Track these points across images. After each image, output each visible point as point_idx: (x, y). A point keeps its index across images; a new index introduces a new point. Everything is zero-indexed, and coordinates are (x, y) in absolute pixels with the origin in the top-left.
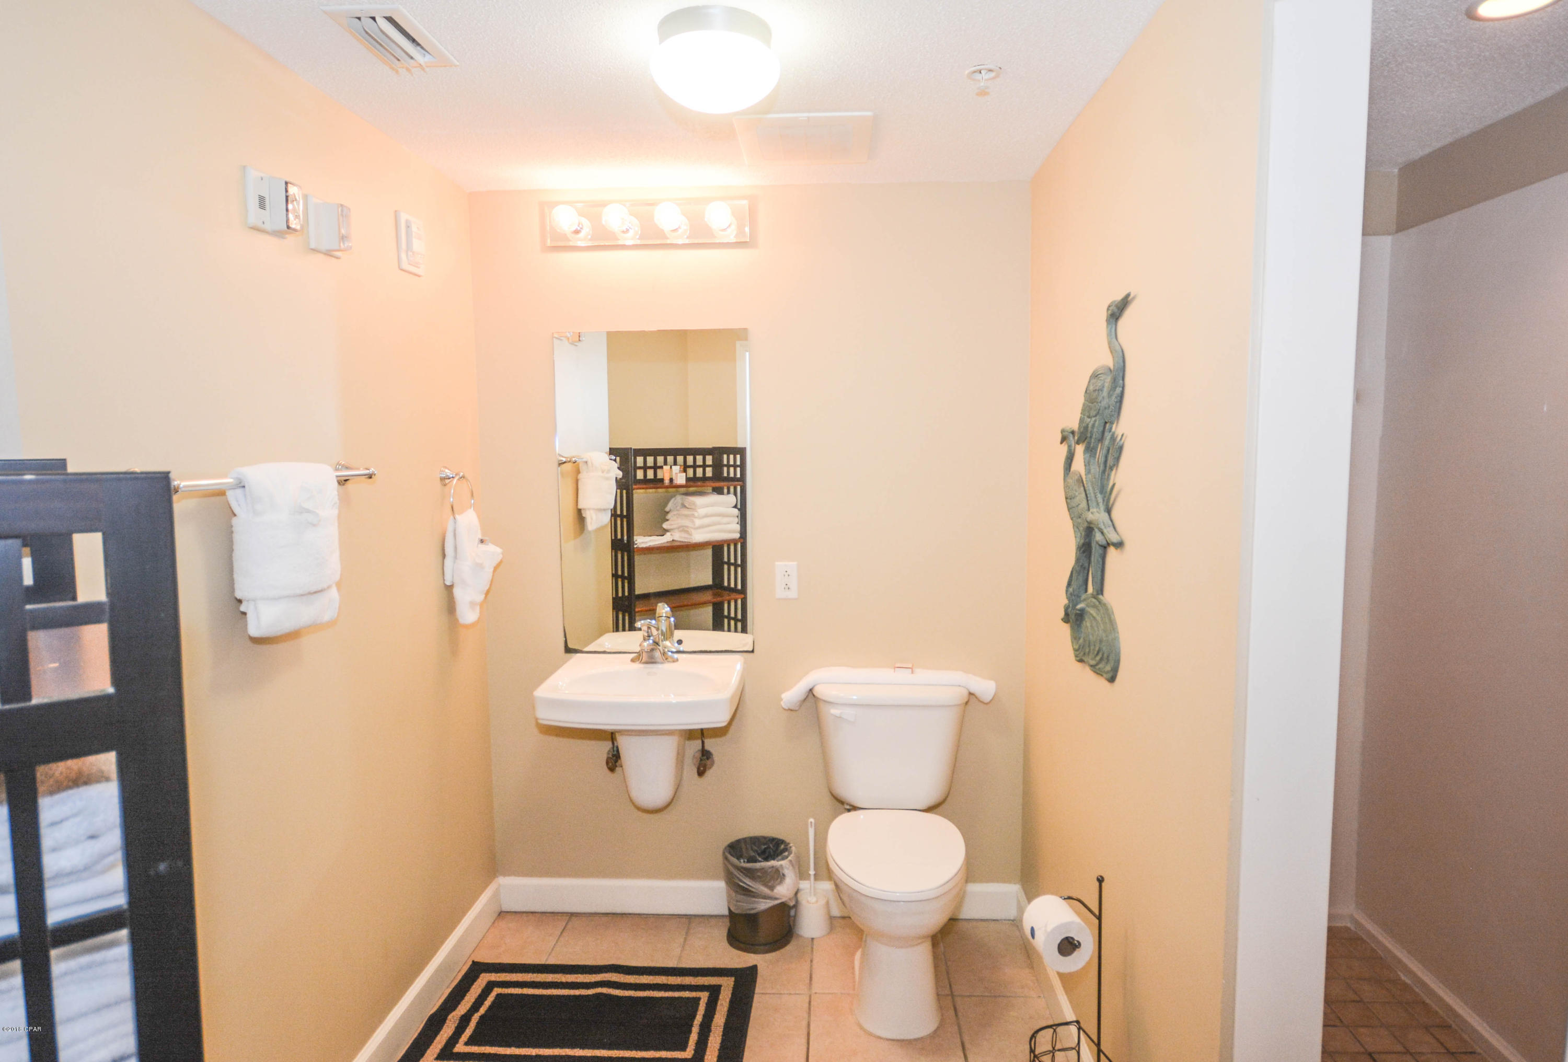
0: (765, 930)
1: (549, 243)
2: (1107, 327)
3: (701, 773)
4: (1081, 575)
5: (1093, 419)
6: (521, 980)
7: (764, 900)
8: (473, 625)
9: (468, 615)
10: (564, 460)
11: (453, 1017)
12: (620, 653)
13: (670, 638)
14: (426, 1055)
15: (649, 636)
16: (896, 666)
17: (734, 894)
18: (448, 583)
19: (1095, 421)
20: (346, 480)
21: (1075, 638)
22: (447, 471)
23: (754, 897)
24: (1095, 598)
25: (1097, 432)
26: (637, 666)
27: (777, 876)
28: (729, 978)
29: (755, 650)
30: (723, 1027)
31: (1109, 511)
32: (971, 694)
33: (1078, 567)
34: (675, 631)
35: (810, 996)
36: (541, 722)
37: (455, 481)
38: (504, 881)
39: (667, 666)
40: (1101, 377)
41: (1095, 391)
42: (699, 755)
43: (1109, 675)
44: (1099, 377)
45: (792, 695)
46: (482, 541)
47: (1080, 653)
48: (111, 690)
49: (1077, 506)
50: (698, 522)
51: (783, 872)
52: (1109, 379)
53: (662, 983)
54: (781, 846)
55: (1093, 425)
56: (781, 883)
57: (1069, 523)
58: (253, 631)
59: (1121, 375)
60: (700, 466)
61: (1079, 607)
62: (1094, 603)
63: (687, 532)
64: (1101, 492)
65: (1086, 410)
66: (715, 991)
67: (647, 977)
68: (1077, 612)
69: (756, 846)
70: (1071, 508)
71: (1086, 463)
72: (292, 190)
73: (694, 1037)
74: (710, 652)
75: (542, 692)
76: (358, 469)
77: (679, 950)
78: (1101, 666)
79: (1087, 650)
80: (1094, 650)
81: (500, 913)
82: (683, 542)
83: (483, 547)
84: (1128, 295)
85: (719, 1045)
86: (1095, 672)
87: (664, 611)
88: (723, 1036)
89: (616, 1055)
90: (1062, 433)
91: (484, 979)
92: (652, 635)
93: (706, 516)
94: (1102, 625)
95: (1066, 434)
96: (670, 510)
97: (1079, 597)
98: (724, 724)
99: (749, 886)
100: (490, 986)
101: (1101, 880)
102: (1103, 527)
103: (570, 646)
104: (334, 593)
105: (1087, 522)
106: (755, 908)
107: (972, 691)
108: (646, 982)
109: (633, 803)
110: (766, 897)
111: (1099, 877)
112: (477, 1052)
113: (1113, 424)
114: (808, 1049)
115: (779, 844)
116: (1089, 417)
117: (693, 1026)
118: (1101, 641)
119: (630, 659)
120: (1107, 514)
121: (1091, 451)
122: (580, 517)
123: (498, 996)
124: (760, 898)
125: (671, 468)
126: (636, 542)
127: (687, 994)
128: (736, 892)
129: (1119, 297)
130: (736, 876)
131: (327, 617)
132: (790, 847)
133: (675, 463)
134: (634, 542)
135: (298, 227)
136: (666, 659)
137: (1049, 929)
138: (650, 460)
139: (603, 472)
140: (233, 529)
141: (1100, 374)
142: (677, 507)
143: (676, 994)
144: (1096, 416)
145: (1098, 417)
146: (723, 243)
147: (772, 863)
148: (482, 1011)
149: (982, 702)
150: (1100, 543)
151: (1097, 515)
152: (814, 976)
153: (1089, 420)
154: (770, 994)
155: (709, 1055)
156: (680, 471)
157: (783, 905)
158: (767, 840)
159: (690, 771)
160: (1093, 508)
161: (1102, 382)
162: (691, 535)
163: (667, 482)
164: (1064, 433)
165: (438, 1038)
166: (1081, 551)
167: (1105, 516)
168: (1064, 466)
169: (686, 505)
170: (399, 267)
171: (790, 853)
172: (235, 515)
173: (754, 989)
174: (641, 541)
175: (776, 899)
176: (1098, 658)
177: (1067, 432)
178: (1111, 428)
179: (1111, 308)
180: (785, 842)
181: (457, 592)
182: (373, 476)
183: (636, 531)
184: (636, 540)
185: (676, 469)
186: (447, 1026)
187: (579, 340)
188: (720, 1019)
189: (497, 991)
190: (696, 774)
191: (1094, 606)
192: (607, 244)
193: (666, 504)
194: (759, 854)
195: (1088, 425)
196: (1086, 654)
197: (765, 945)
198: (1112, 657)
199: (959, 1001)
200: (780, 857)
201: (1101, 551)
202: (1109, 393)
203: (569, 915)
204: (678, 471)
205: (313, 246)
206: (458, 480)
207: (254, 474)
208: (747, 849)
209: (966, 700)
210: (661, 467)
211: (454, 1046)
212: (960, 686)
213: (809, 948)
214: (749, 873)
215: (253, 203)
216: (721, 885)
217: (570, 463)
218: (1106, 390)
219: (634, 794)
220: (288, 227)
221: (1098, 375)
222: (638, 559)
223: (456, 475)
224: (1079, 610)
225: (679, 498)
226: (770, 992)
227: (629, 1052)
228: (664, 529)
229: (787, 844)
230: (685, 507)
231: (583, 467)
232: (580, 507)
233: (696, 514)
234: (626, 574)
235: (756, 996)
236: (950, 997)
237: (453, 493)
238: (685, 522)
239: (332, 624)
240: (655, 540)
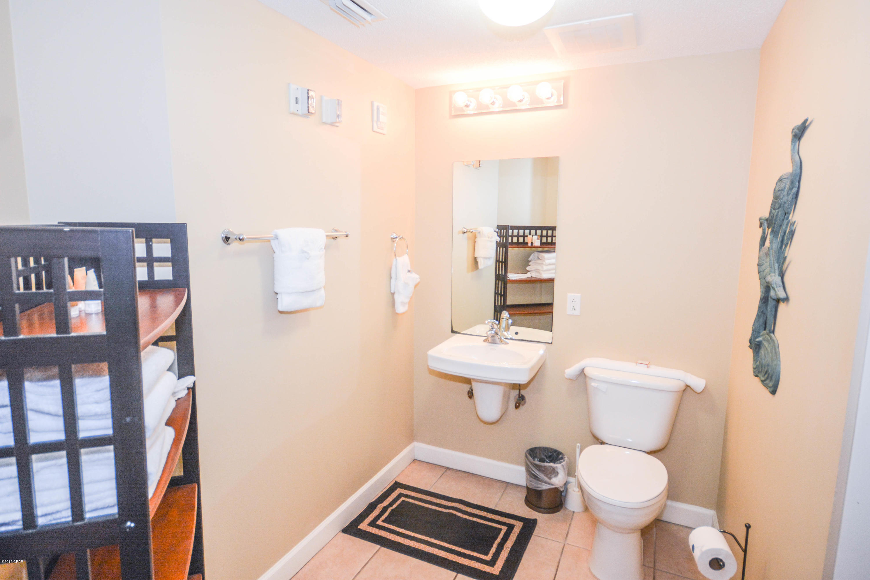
0: (545, 501)
1: (453, 114)
2: (792, 144)
3: (517, 407)
4: (762, 318)
5: (777, 211)
6: (415, 496)
7: (545, 484)
8: (404, 313)
9: (400, 309)
10: (466, 230)
11: (380, 506)
12: (479, 336)
13: (507, 330)
14: (364, 521)
15: (492, 329)
16: (638, 362)
17: (528, 476)
18: (392, 292)
19: (778, 212)
20: (336, 238)
21: (755, 360)
22: (394, 234)
23: (539, 481)
24: (768, 334)
25: (779, 220)
26: (486, 344)
27: (554, 472)
28: (520, 522)
29: (553, 343)
30: (510, 549)
31: (782, 275)
32: (688, 386)
33: (760, 312)
34: (511, 327)
35: (564, 545)
36: (430, 368)
37: (397, 239)
38: (416, 444)
39: (502, 346)
40: (784, 181)
41: (779, 191)
42: (517, 397)
43: (772, 389)
44: (783, 181)
45: (571, 371)
46: (409, 271)
47: (756, 371)
48: (105, 333)
49: (764, 271)
50: (545, 268)
51: (558, 471)
52: (788, 182)
53: (484, 516)
54: (559, 456)
55: (777, 215)
56: (555, 476)
57: (758, 282)
58: (280, 308)
59: (798, 179)
60: (550, 236)
61: (758, 340)
62: (767, 338)
63: (538, 272)
64: (777, 262)
65: (773, 206)
66: (511, 527)
67: (477, 510)
68: (756, 343)
69: (545, 452)
70: (760, 272)
71: (771, 241)
72: (311, 93)
73: (493, 550)
74: (527, 341)
75: (432, 352)
76: (342, 232)
77: (497, 500)
78: (767, 382)
79: (760, 370)
80: (764, 370)
81: (414, 460)
82: (536, 278)
83: (409, 275)
84: (806, 120)
85: (506, 558)
86: (763, 385)
87: (505, 316)
88: (509, 553)
89: (451, 547)
90: (759, 221)
91: (399, 491)
92: (494, 329)
93: (550, 264)
94: (770, 354)
95: (762, 221)
96: (531, 260)
97: (759, 333)
98: (525, 382)
99: (538, 475)
100: (401, 495)
101: (748, 527)
102: (775, 287)
103: (454, 329)
104: (323, 291)
105: (766, 282)
106: (540, 488)
107: (688, 384)
108: (476, 513)
109: (479, 419)
110: (549, 483)
111: (747, 524)
112: (387, 527)
113: (790, 214)
114: (556, 575)
115: (559, 454)
116: (774, 209)
117: (494, 544)
118: (768, 365)
119: (483, 340)
120: (780, 278)
121: (774, 233)
122: (475, 261)
123: (403, 501)
124: (543, 483)
125: (532, 237)
126: (508, 277)
127: (495, 525)
128: (531, 477)
129: (799, 122)
130: (531, 468)
131: (318, 304)
132: (565, 457)
133: (536, 234)
134: (507, 276)
135: (313, 112)
136: (501, 342)
137: (704, 549)
138: (521, 232)
139: (488, 238)
140: (274, 259)
141: (784, 178)
142: (535, 258)
143: (490, 524)
144: (778, 208)
145: (780, 209)
146: (547, 107)
147: (552, 464)
148: (394, 507)
149: (696, 392)
150: (773, 297)
151: (773, 277)
152: (569, 534)
153: (774, 211)
154: (542, 537)
155: (499, 562)
156: (537, 239)
157: (556, 489)
158: (553, 450)
159: (512, 404)
160: (772, 273)
161: (785, 184)
162: (541, 274)
163: (530, 244)
164: (761, 221)
165: (371, 515)
166: (762, 302)
167: (778, 279)
168: (760, 243)
169: (540, 257)
170: (372, 129)
171: (564, 461)
172: (275, 253)
173: (533, 532)
174: (512, 276)
175: (552, 485)
176: (766, 376)
177: (763, 220)
178: (788, 217)
179: (794, 131)
180: (563, 454)
181: (396, 296)
182: (348, 236)
183: (508, 271)
184: (509, 276)
185: (535, 237)
186: (377, 510)
187: (479, 166)
188: (509, 544)
189: (403, 499)
190: (514, 407)
191: (768, 341)
192: (483, 112)
193: (529, 257)
194: (547, 458)
195: (774, 214)
196: (760, 372)
197: (545, 509)
198: (774, 378)
199: (658, 573)
200: (558, 462)
201: (774, 303)
202: (788, 192)
203: (447, 468)
204: (536, 239)
205: (324, 121)
206: (399, 239)
207: (283, 233)
208: (540, 453)
209: (684, 389)
210: (527, 236)
211: (377, 521)
212: (679, 380)
213: (571, 516)
214: (537, 466)
215: (293, 101)
216: (523, 469)
217: (469, 233)
218: (786, 189)
219: (479, 413)
220: (309, 112)
221: (782, 179)
222: (509, 285)
223: (399, 237)
224: (757, 342)
225: (536, 254)
226: (542, 536)
227: (458, 548)
228: (527, 270)
229: (563, 455)
230: (539, 259)
231: (478, 235)
232: (476, 256)
233: (544, 263)
234: (503, 294)
235: (533, 536)
236: (653, 569)
237: (396, 246)
238: (539, 267)
239: (321, 307)
240: (520, 276)
